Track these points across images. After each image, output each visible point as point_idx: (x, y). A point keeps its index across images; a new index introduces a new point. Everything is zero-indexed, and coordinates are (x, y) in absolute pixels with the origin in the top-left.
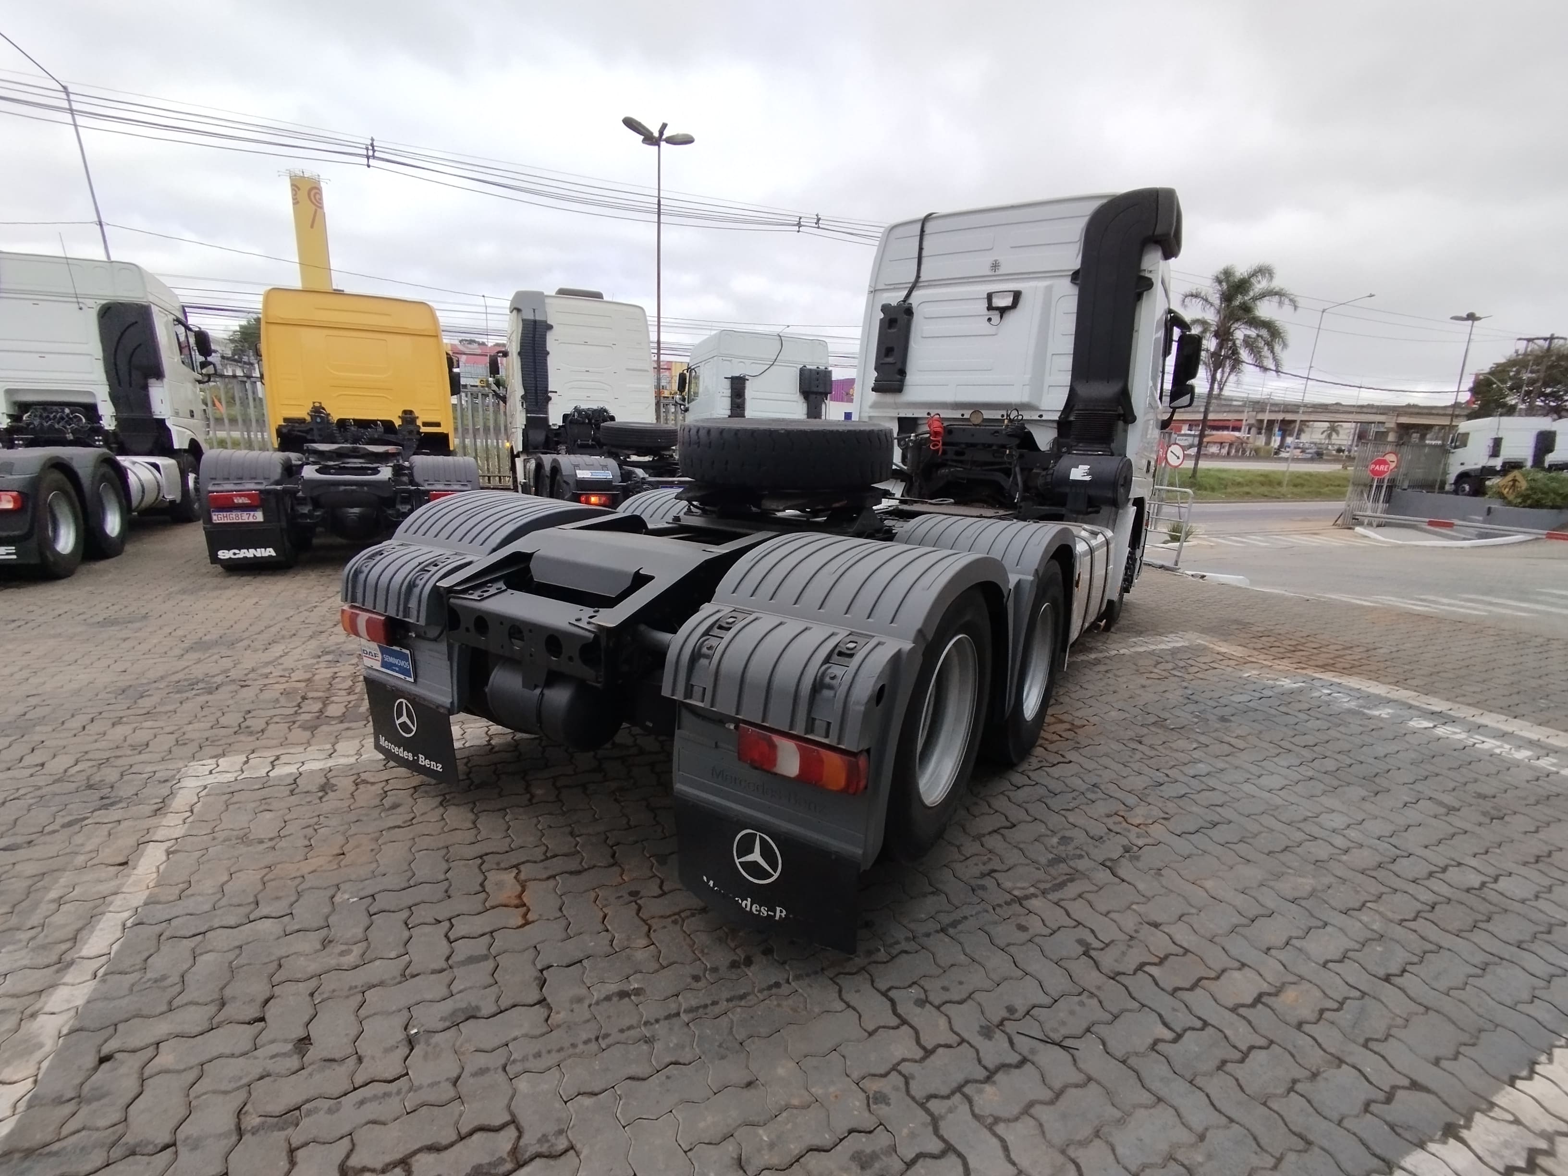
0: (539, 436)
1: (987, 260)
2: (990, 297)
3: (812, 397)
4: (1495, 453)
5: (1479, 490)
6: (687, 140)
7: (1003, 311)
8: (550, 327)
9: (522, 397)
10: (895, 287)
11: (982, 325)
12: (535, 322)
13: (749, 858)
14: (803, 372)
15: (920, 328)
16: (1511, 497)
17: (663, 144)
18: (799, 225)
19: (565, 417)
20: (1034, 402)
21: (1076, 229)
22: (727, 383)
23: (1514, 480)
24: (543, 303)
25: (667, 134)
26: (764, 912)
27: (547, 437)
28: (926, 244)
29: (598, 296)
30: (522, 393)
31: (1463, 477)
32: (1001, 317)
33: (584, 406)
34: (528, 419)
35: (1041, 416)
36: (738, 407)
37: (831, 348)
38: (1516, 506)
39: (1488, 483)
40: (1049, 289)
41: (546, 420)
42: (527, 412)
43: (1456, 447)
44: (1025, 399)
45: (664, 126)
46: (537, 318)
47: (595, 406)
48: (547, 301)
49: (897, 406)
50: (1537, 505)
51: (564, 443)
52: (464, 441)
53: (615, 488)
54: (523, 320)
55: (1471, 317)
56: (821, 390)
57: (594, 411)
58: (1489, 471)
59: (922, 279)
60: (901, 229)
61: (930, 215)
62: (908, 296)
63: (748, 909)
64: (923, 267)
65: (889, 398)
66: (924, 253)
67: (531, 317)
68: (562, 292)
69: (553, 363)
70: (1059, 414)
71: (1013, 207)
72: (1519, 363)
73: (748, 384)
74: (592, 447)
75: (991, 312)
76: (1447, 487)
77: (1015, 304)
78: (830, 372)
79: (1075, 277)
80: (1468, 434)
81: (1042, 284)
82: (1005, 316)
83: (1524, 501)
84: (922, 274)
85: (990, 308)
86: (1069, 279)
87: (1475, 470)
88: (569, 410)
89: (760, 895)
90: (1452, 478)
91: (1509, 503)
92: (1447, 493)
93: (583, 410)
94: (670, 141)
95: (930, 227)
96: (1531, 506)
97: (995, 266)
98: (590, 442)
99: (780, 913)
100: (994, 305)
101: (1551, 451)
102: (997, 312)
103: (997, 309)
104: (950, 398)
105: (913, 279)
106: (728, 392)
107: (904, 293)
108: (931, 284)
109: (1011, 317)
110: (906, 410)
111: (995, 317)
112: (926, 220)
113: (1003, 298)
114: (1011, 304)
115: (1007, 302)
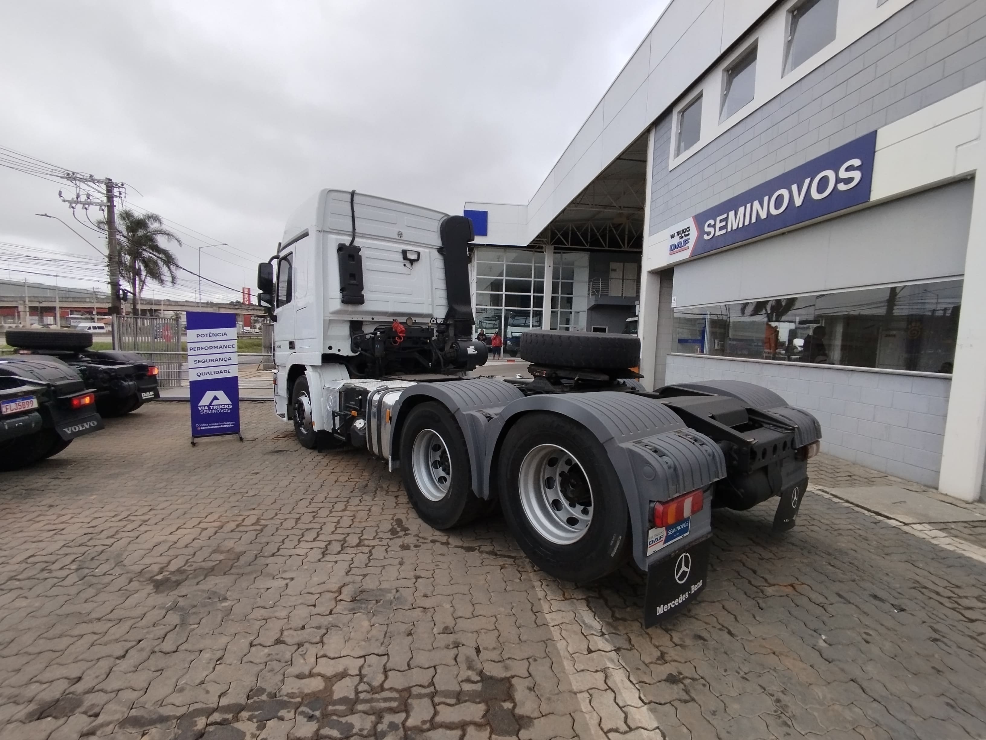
1: (394, 229)
2: (404, 253)
7: (412, 262)
10: (342, 233)
11: (400, 268)
13: (794, 499)
20: (431, 314)
21: (436, 226)
28: (355, 209)
32: (412, 265)
40: (430, 253)
49: (354, 313)
59: (357, 231)
60: (336, 194)
61: (356, 191)
62: (353, 241)
64: (356, 223)
65: (350, 308)
66: (355, 214)
70: (442, 320)
71: (403, 203)
75: (406, 261)
77: (418, 259)
79: (440, 250)
81: (427, 250)
84: (356, 228)
85: (405, 258)
86: (438, 250)
95: (356, 198)
97: (400, 234)
100: (408, 258)
102: (409, 262)
103: (408, 260)
104: (391, 308)
105: (352, 230)
107: (350, 239)
108: (363, 236)
109: (416, 265)
110: (357, 316)
111: (408, 265)
112: (353, 194)
113: (412, 254)
114: (416, 258)
115: (413, 257)
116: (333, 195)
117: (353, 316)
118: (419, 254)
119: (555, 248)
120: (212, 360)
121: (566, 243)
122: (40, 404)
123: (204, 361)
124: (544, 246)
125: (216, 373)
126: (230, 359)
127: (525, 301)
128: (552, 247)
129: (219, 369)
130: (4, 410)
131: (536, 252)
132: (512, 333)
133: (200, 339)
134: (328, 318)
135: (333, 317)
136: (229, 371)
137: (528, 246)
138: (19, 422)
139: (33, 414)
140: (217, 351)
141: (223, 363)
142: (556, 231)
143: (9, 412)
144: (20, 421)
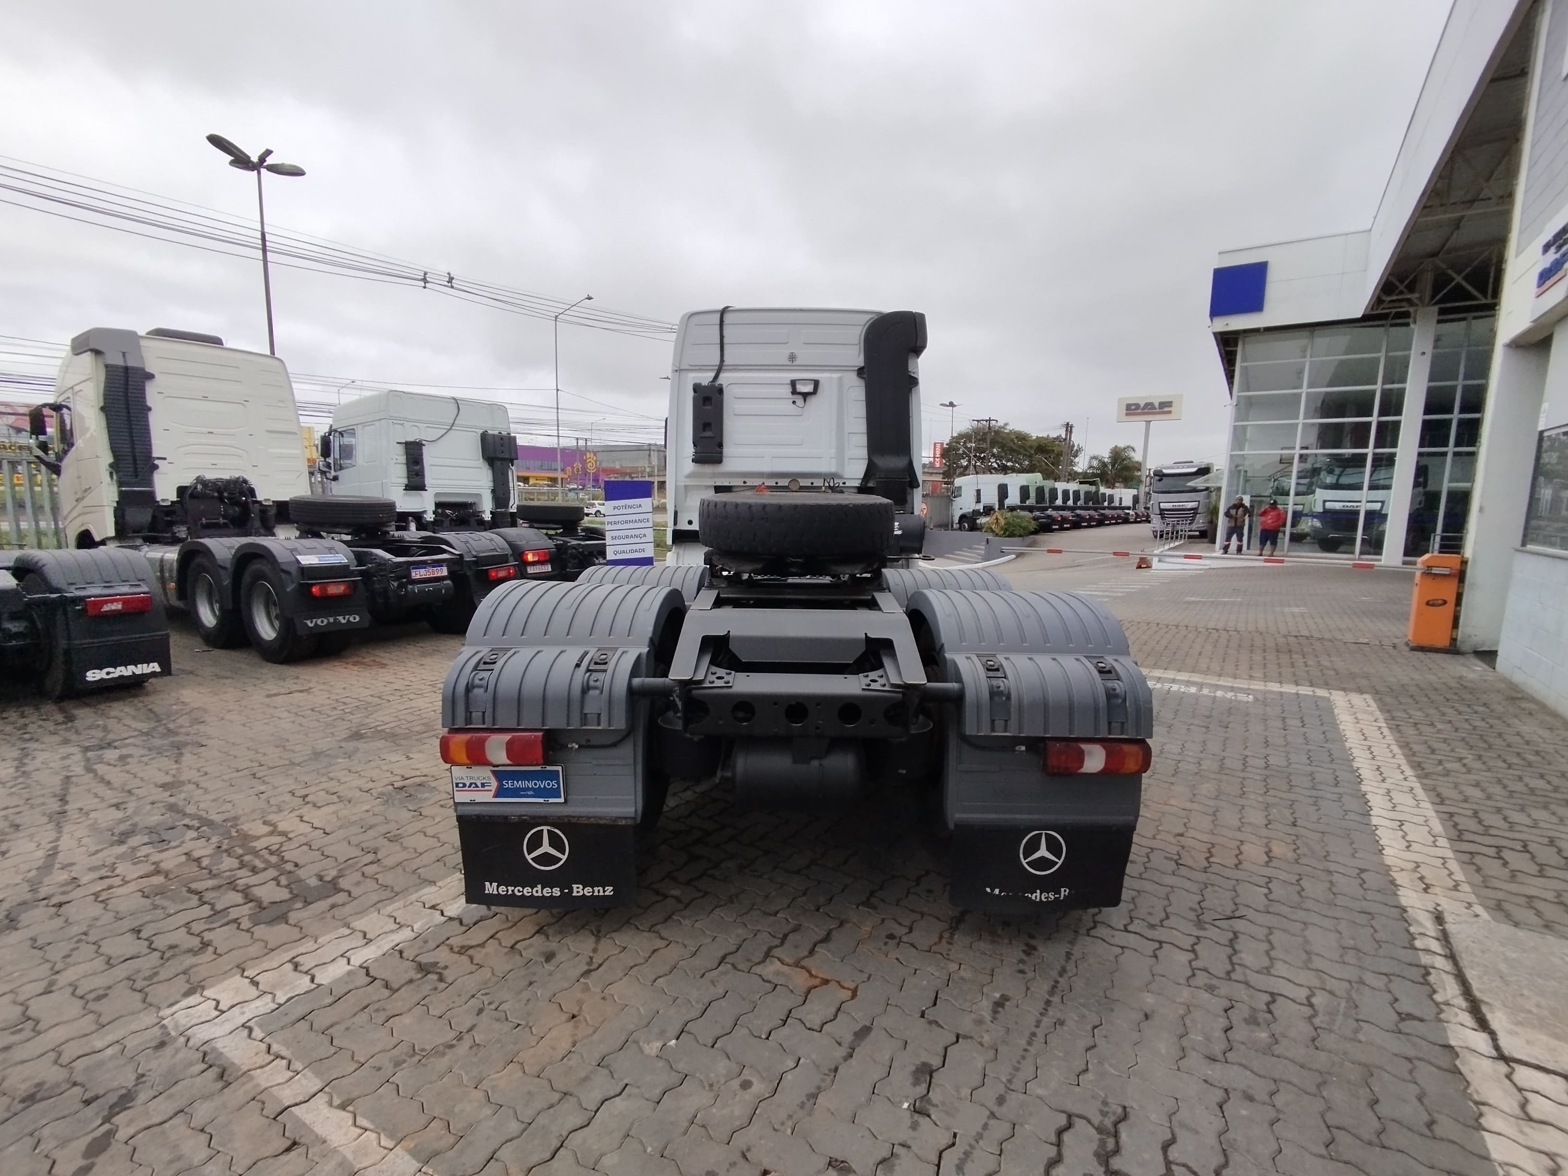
0: (141, 516)
1: (786, 351)
2: (793, 383)
3: (498, 463)
4: (978, 501)
5: (974, 527)
6: (297, 172)
7: (805, 395)
8: (151, 376)
9: (111, 465)
10: (701, 368)
11: (786, 406)
12: (126, 369)
13: (1037, 855)
14: (484, 437)
15: (732, 406)
16: (997, 531)
17: (263, 171)
18: (425, 280)
19: (181, 491)
20: (840, 472)
21: (856, 334)
22: (401, 450)
23: (997, 519)
24: (138, 347)
25: (270, 160)
26: (1052, 896)
27: (154, 517)
28: (725, 333)
29: (216, 341)
30: (111, 460)
31: (963, 518)
32: (805, 400)
33: (210, 475)
34: (121, 494)
35: (844, 483)
36: (417, 475)
37: (511, 414)
38: (1001, 536)
39: (978, 521)
40: (840, 379)
41: (151, 495)
42: (120, 484)
43: (955, 497)
44: (833, 469)
45: (268, 152)
46: (130, 364)
47: (226, 476)
48: (143, 343)
49: (714, 475)
50: (1012, 535)
51: (183, 523)
52: (18, 526)
53: (352, 573)
54: (107, 366)
55: (951, 405)
56: (507, 456)
57: (228, 482)
58: (976, 513)
59: (725, 363)
60: (701, 316)
61: (728, 307)
62: (716, 377)
63: (1038, 900)
64: (726, 352)
65: (708, 469)
66: (726, 340)
67: (120, 362)
68: (161, 333)
69: (157, 422)
70: (860, 481)
71: (801, 310)
72: (966, 437)
73: (426, 451)
74: (225, 526)
75: (796, 396)
76: (955, 526)
77: (815, 392)
78: (515, 438)
79: (860, 372)
80: (961, 487)
81: (836, 375)
82: (807, 400)
83: (1004, 533)
84: (726, 358)
85: (794, 392)
86: (856, 373)
87: (969, 513)
88: (188, 480)
89: (1045, 884)
90: (956, 519)
91: (997, 535)
92: (955, 530)
93: (209, 481)
94: (273, 169)
95: (728, 318)
96: (1008, 536)
97: (792, 357)
98: (221, 521)
99: (1064, 892)
100: (798, 391)
101: (1007, 497)
102: (800, 397)
103: (800, 393)
104: (767, 468)
105: (718, 362)
106: (403, 459)
107: (712, 375)
108: (736, 368)
109: (813, 401)
110: (723, 480)
111: (800, 400)
112: (723, 312)
113: (805, 385)
114: (812, 391)
115: (808, 388)
116: (695, 319)
117: (716, 480)
118: (816, 383)
119: (1442, 312)
120: (627, 537)
121: (1475, 292)
122: (449, 572)
123: (620, 538)
124: (1411, 310)
125: (632, 551)
126: (645, 535)
127: (1360, 435)
128: (1436, 309)
129: (634, 547)
130: (413, 574)
131: (1392, 325)
132: (1325, 501)
133: (617, 512)
134: (681, 484)
135: (689, 482)
136: (643, 550)
137: (1366, 318)
138: (429, 587)
139: (445, 582)
140: (631, 525)
141: (638, 540)
142: (1450, 272)
143: (418, 577)
144: (431, 586)
